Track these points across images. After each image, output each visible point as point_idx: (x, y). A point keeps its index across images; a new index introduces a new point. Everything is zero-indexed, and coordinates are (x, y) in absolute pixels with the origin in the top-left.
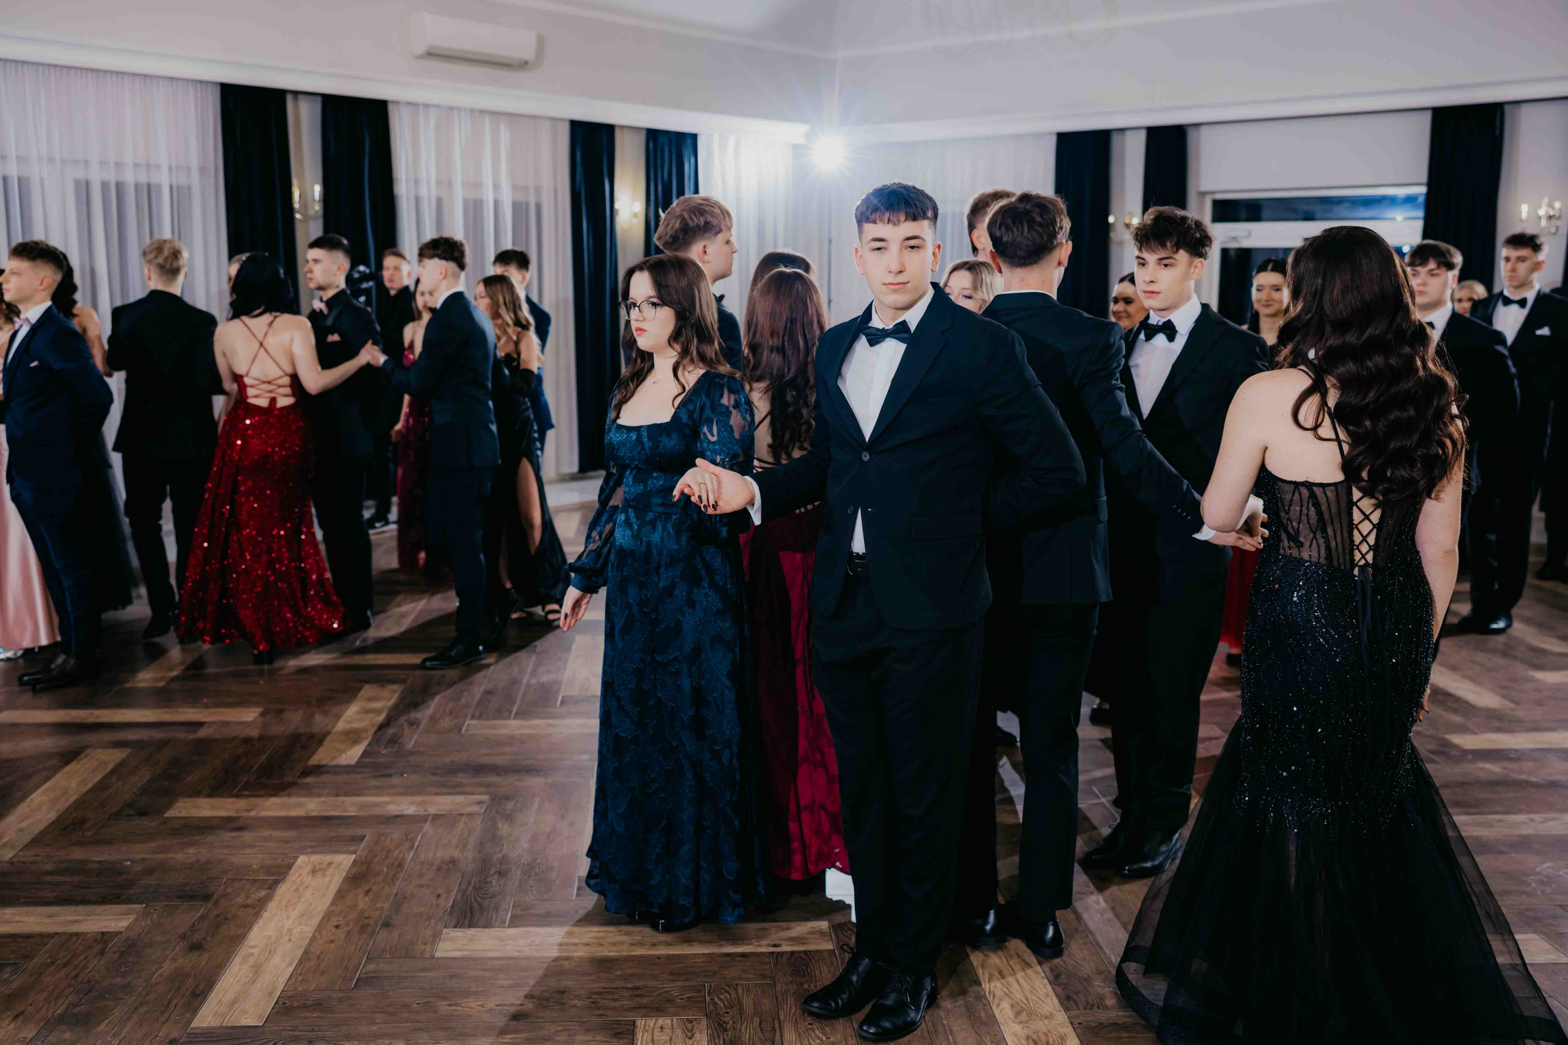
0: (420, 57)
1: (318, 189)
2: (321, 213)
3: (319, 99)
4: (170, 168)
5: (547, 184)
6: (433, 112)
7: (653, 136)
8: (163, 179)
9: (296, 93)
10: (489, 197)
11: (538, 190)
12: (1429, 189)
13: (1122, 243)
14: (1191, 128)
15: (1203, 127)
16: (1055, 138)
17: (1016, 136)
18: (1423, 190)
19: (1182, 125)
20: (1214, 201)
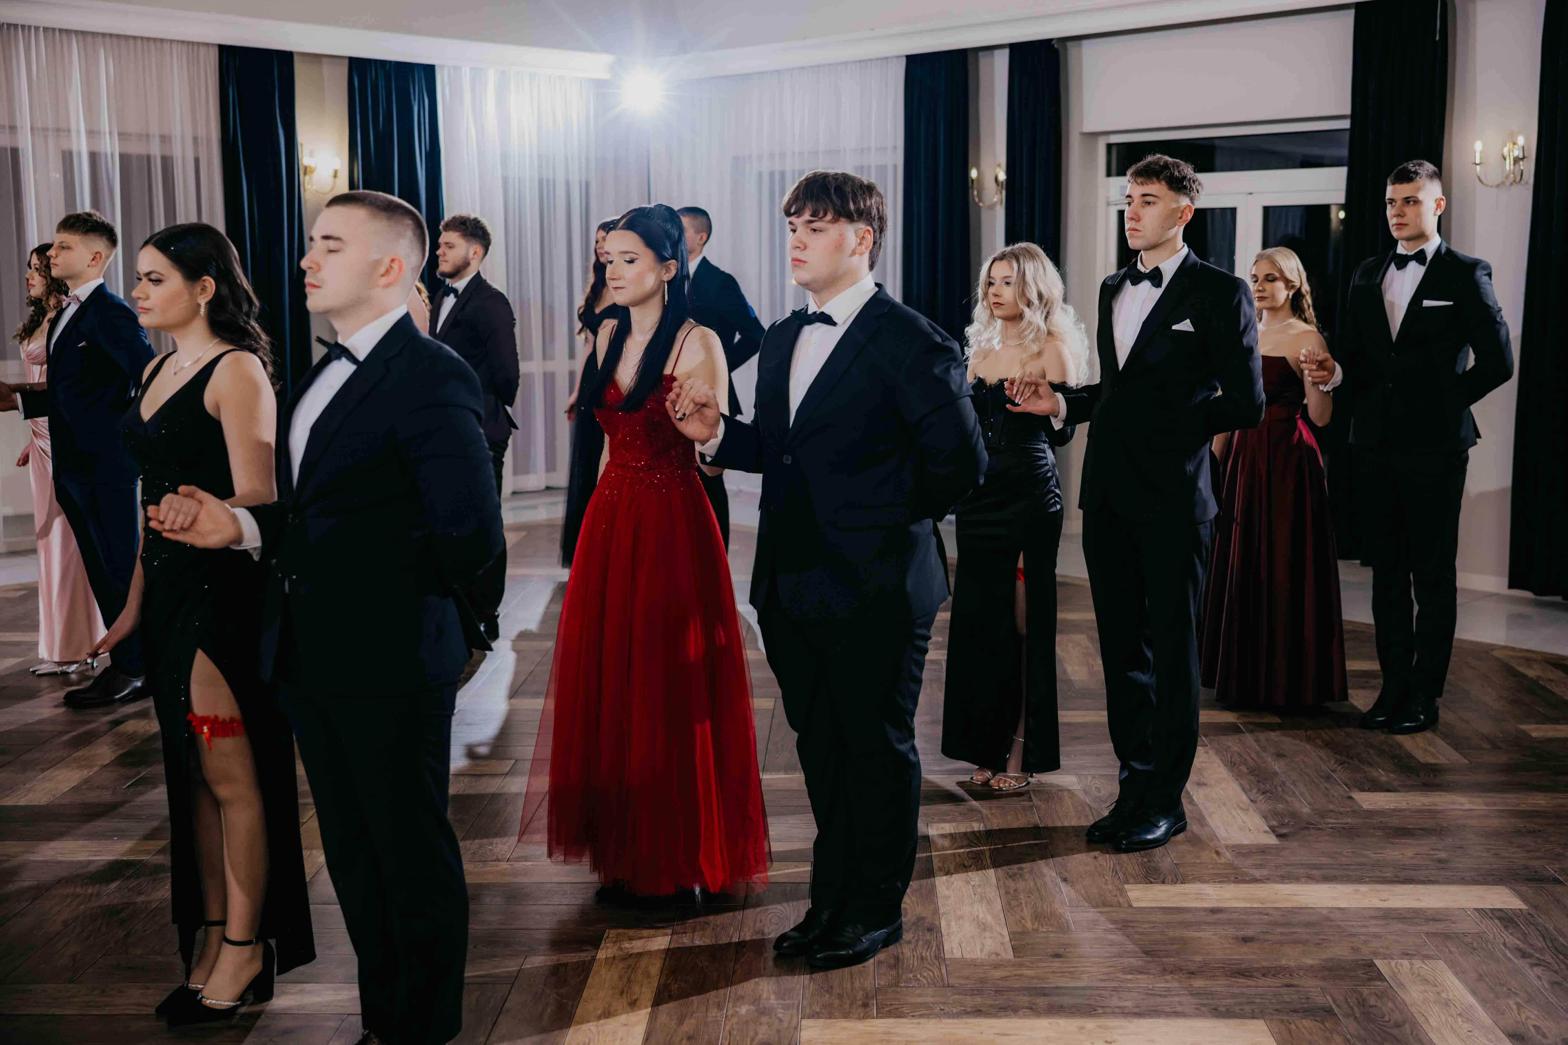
5: (180, 129)
7: (359, 66)
12: (1353, 124)
13: (992, 207)
14: (1069, 44)
15: (1085, 43)
16: (904, 61)
17: (863, 63)
18: (1346, 124)
19: (1051, 40)
20: (1109, 146)
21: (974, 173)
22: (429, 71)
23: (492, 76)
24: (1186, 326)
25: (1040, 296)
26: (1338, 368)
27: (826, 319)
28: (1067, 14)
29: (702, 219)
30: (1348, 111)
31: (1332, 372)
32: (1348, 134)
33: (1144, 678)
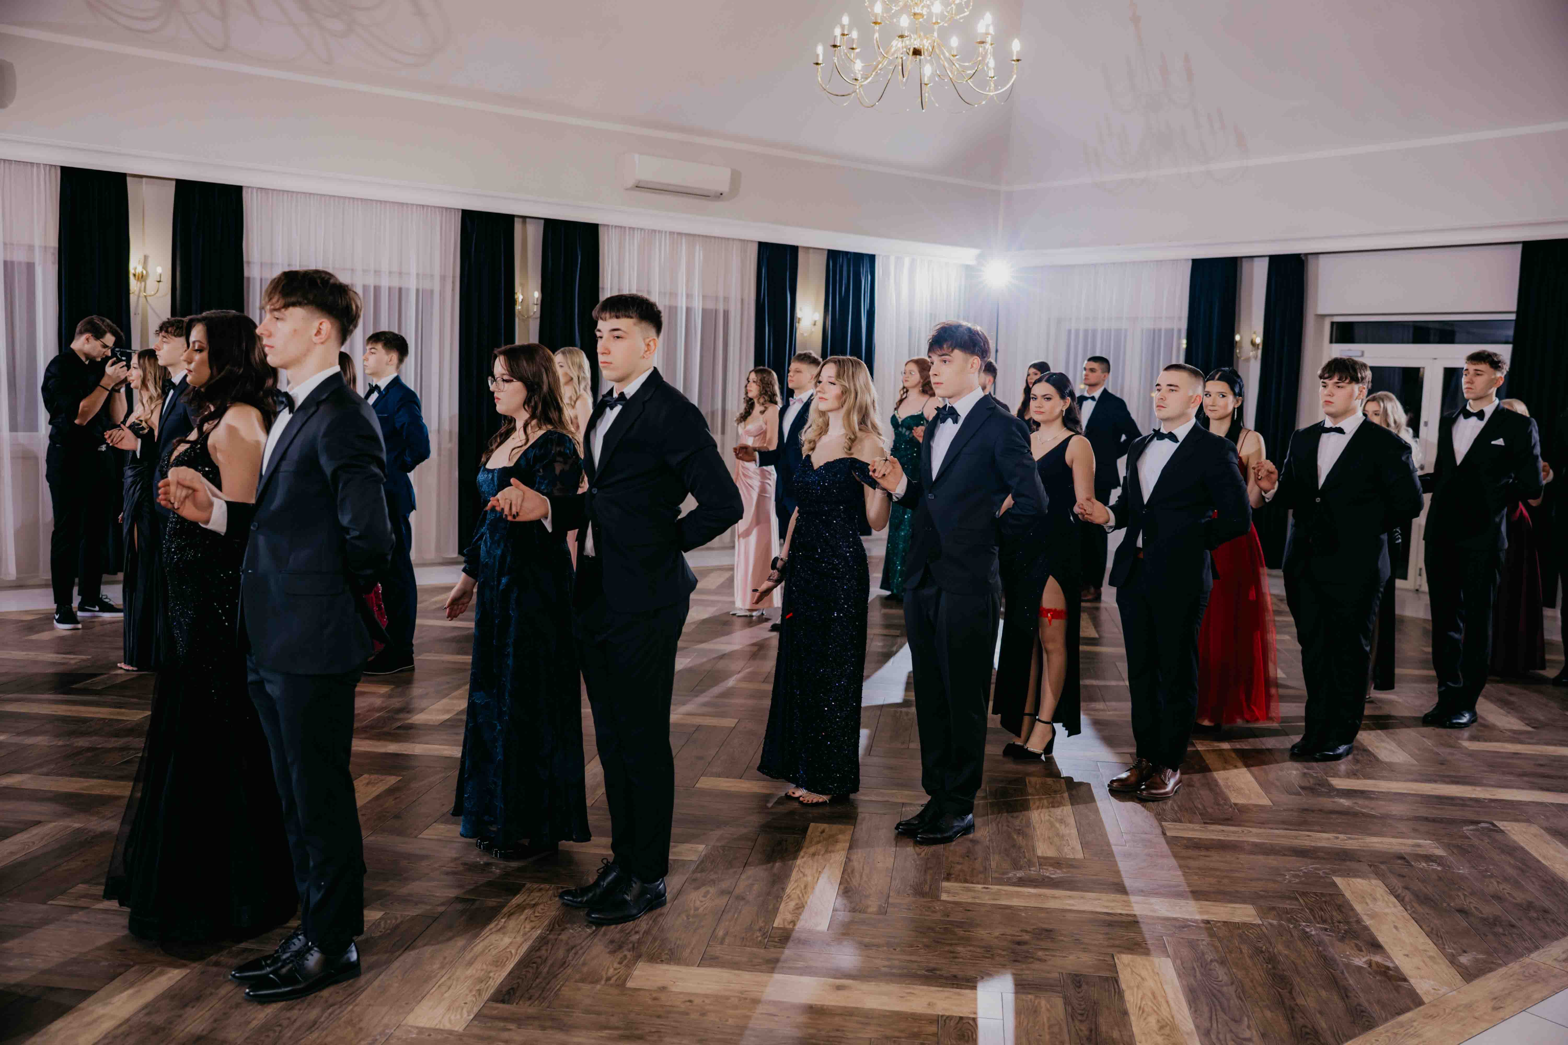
0: (631, 189)
1: (537, 295)
2: (538, 315)
3: (543, 221)
4: (418, 275)
5: (735, 294)
6: (637, 235)
7: (833, 255)
8: (412, 284)
9: (524, 218)
10: (682, 304)
11: (726, 299)
12: (1517, 316)
13: (1248, 360)
14: (1309, 257)
15: (1321, 256)
16: (1190, 263)
17: (1158, 262)
18: (1513, 317)
19: (1300, 254)
20: (1332, 323)
21: (1237, 338)
22: (872, 258)
23: (907, 261)
24: (1500, 442)
25: (1395, 422)
26: (1551, 472)
27: (1340, 431)
28: (1313, 238)
29: (1104, 366)
30: (1515, 309)
31: (1548, 473)
32: (1513, 323)
33: (1456, 636)
